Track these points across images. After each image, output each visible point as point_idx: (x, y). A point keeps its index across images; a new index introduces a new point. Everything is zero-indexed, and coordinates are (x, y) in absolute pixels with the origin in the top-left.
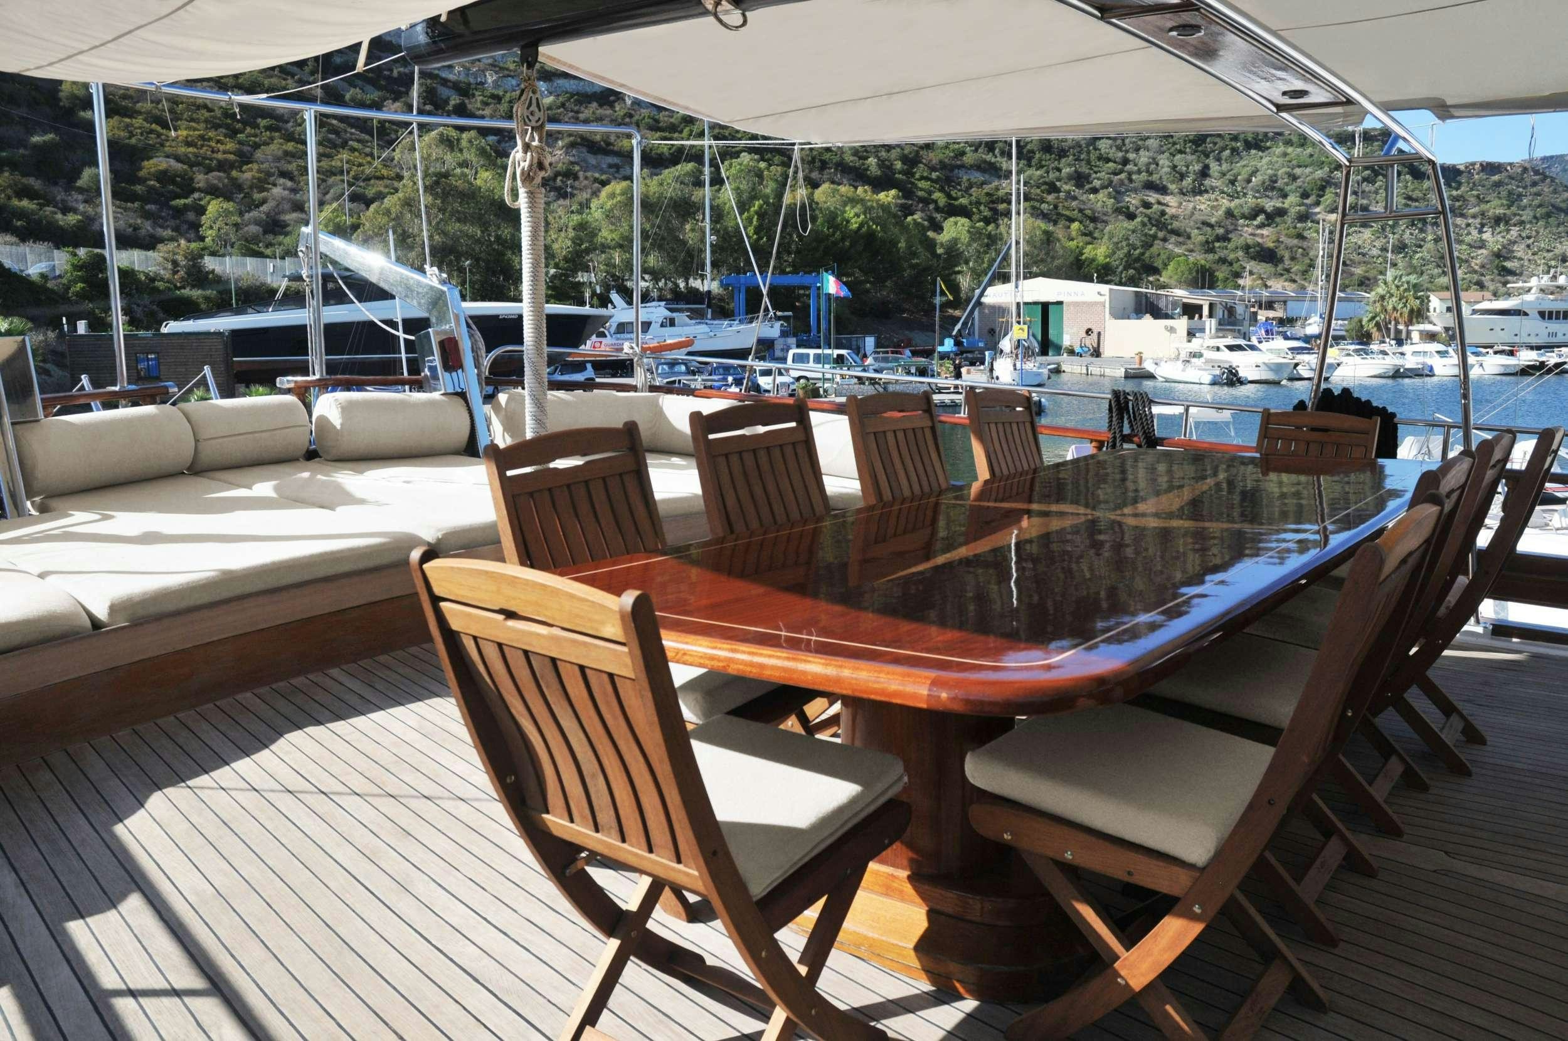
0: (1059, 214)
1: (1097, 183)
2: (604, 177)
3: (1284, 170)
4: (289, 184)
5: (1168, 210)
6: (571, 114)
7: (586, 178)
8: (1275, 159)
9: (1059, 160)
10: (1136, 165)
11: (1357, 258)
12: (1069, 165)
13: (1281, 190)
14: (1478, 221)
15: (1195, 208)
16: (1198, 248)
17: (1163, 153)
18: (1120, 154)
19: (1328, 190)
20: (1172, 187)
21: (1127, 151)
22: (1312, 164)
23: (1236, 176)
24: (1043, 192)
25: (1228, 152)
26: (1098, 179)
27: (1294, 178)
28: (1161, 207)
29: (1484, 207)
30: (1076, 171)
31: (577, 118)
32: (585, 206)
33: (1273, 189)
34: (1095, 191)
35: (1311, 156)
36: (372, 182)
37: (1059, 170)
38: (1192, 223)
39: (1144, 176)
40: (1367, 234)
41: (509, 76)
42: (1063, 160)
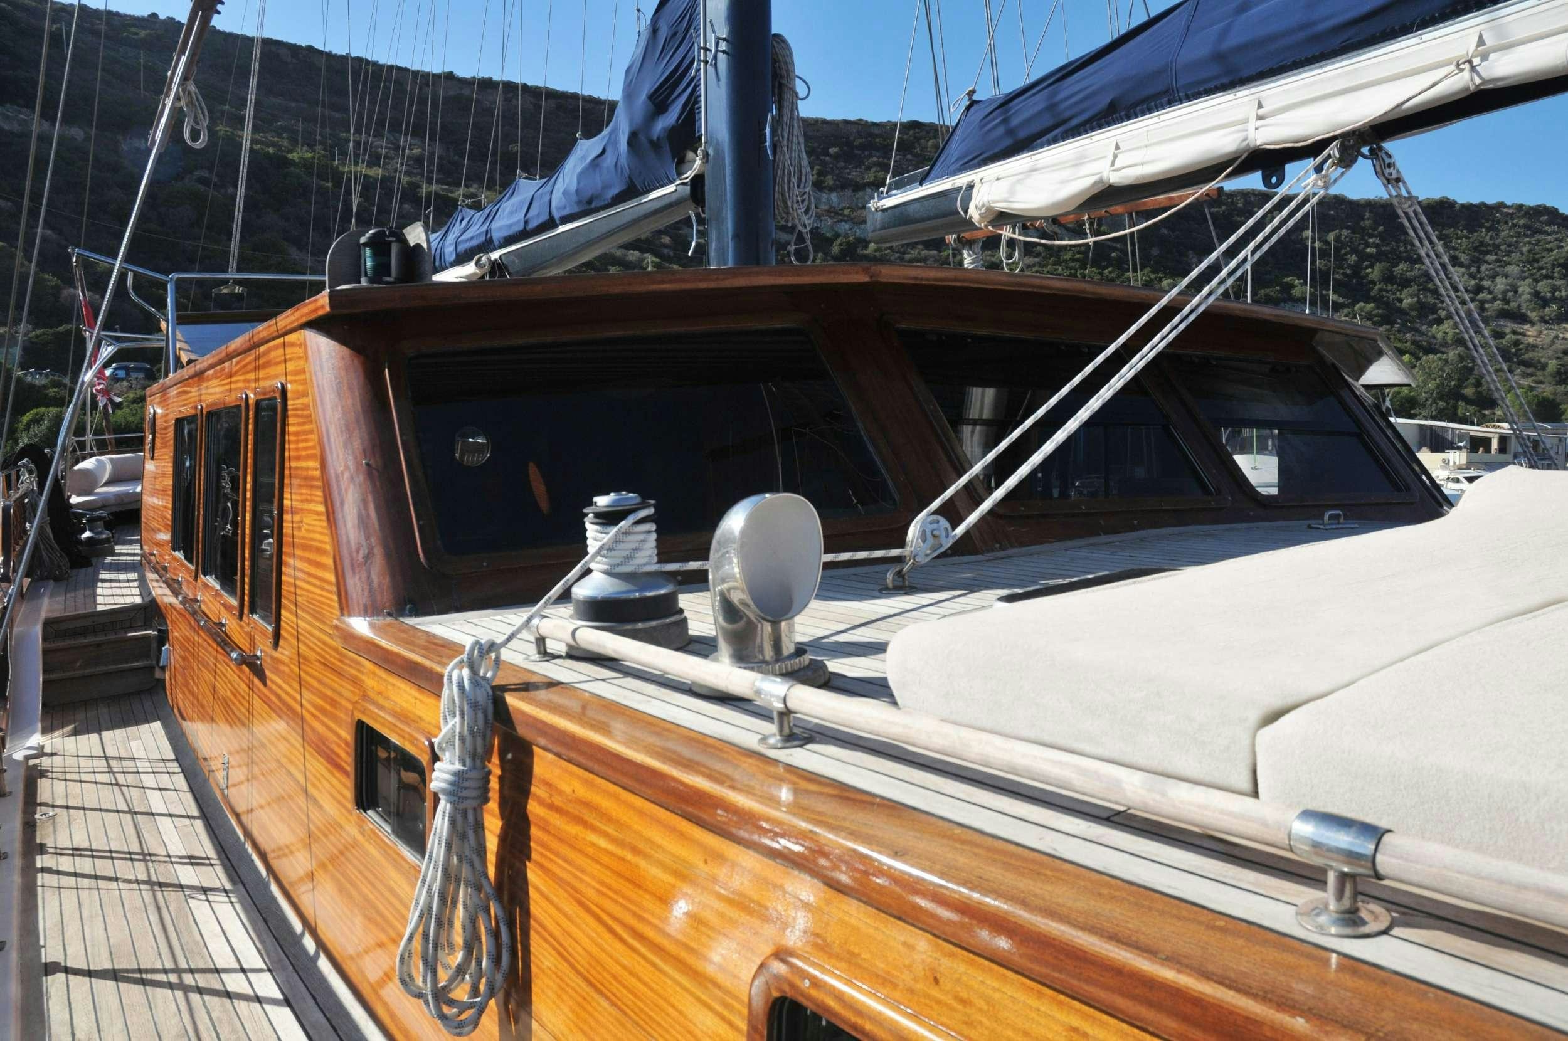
6: (897, 255)
15: (1557, 337)
17: (1524, 279)
20: (1533, 315)
21: (1481, 279)
28: (1514, 337)
31: (902, 259)
39: (1498, 304)
41: (842, 221)
42: (1406, 291)
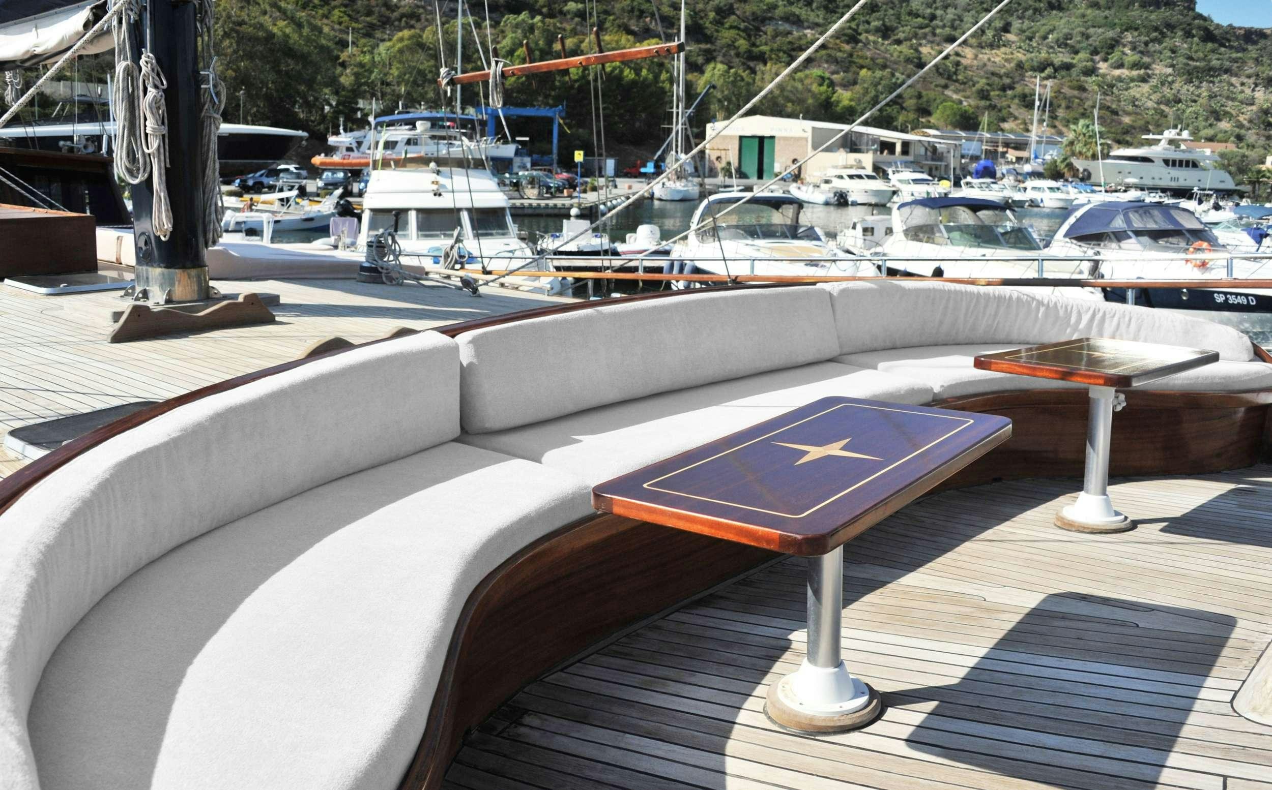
0: (851, 62)
1: (901, 36)
3: (1079, 29)
5: (963, 61)
8: (1073, 19)
9: (870, 14)
10: (942, 20)
11: (1130, 108)
12: (878, 19)
13: (1072, 47)
14: (1252, 80)
16: (975, 95)
18: (929, 11)
19: (1116, 49)
22: (1105, 25)
23: (1034, 33)
24: (841, 42)
25: (1030, 12)
26: (904, 32)
27: (1088, 37)
29: (1260, 68)
30: (884, 25)
33: (1066, 45)
34: (899, 42)
35: (1106, 17)
37: (868, 23)
38: (982, 73)
40: (1146, 88)
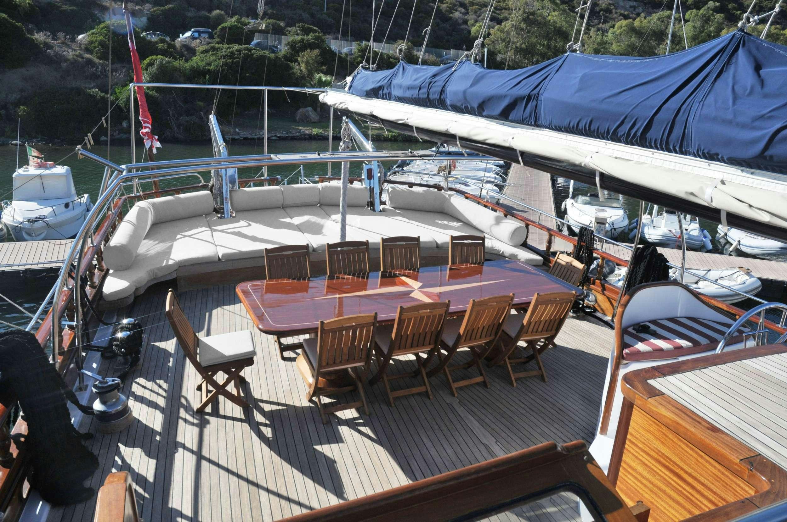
2: (626, 13)
4: (463, 10)
7: (616, 13)
32: (604, 32)
36: (503, 11)
